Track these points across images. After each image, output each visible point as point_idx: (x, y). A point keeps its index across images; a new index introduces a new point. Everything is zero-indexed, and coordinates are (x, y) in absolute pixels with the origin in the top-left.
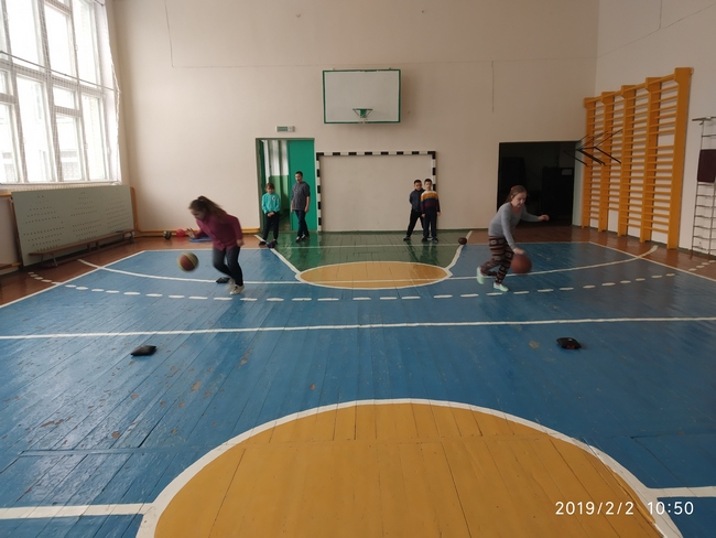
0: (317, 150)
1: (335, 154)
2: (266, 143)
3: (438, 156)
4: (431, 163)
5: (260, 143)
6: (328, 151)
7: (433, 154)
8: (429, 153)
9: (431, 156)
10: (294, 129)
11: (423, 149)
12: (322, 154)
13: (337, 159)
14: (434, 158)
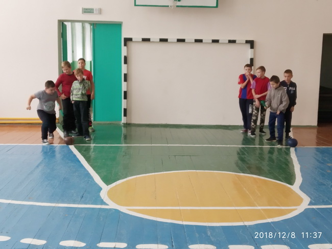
0: (125, 35)
1: (145, 40)
2: (68, 25)
3: (256, 45)
4: (249, 53)
5: (62, 25)
6: (137, 37)
7: (251, 44)
8: (247, 42)
9: (249, 46)
10: (100, 11)
11: (241, 38)
12: (130, 40)
13: (146, 44)
14: (252, 47)
